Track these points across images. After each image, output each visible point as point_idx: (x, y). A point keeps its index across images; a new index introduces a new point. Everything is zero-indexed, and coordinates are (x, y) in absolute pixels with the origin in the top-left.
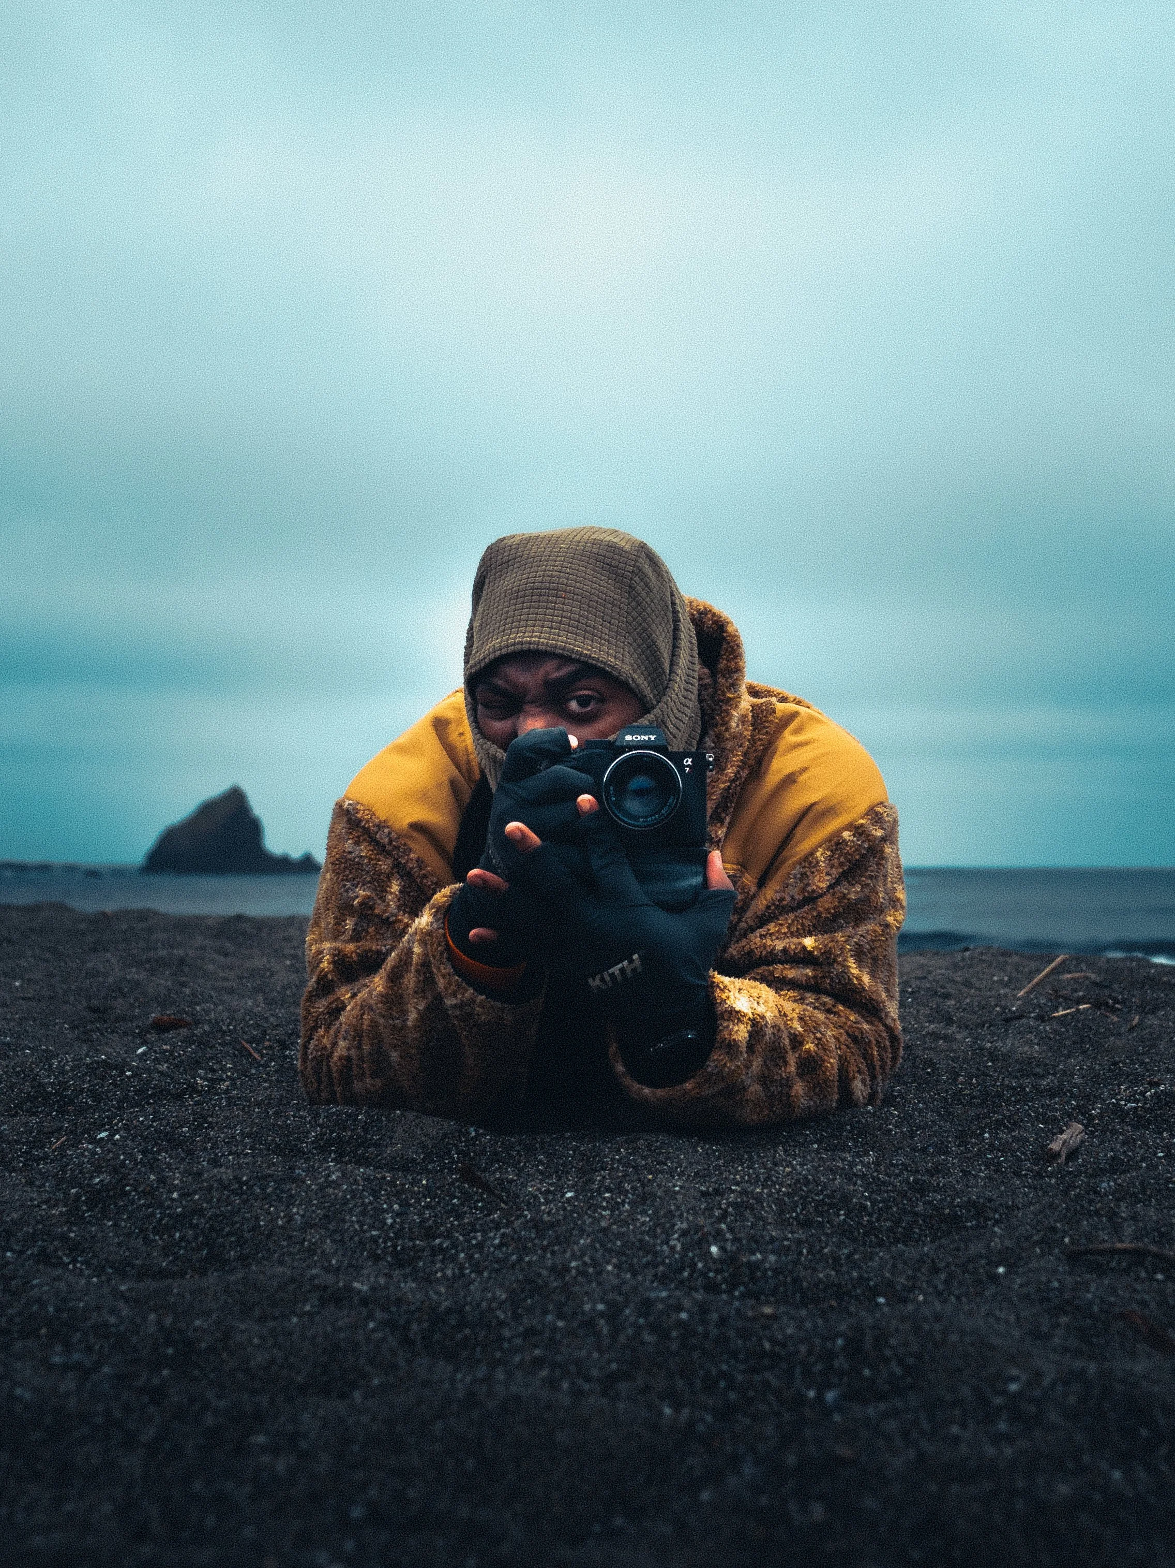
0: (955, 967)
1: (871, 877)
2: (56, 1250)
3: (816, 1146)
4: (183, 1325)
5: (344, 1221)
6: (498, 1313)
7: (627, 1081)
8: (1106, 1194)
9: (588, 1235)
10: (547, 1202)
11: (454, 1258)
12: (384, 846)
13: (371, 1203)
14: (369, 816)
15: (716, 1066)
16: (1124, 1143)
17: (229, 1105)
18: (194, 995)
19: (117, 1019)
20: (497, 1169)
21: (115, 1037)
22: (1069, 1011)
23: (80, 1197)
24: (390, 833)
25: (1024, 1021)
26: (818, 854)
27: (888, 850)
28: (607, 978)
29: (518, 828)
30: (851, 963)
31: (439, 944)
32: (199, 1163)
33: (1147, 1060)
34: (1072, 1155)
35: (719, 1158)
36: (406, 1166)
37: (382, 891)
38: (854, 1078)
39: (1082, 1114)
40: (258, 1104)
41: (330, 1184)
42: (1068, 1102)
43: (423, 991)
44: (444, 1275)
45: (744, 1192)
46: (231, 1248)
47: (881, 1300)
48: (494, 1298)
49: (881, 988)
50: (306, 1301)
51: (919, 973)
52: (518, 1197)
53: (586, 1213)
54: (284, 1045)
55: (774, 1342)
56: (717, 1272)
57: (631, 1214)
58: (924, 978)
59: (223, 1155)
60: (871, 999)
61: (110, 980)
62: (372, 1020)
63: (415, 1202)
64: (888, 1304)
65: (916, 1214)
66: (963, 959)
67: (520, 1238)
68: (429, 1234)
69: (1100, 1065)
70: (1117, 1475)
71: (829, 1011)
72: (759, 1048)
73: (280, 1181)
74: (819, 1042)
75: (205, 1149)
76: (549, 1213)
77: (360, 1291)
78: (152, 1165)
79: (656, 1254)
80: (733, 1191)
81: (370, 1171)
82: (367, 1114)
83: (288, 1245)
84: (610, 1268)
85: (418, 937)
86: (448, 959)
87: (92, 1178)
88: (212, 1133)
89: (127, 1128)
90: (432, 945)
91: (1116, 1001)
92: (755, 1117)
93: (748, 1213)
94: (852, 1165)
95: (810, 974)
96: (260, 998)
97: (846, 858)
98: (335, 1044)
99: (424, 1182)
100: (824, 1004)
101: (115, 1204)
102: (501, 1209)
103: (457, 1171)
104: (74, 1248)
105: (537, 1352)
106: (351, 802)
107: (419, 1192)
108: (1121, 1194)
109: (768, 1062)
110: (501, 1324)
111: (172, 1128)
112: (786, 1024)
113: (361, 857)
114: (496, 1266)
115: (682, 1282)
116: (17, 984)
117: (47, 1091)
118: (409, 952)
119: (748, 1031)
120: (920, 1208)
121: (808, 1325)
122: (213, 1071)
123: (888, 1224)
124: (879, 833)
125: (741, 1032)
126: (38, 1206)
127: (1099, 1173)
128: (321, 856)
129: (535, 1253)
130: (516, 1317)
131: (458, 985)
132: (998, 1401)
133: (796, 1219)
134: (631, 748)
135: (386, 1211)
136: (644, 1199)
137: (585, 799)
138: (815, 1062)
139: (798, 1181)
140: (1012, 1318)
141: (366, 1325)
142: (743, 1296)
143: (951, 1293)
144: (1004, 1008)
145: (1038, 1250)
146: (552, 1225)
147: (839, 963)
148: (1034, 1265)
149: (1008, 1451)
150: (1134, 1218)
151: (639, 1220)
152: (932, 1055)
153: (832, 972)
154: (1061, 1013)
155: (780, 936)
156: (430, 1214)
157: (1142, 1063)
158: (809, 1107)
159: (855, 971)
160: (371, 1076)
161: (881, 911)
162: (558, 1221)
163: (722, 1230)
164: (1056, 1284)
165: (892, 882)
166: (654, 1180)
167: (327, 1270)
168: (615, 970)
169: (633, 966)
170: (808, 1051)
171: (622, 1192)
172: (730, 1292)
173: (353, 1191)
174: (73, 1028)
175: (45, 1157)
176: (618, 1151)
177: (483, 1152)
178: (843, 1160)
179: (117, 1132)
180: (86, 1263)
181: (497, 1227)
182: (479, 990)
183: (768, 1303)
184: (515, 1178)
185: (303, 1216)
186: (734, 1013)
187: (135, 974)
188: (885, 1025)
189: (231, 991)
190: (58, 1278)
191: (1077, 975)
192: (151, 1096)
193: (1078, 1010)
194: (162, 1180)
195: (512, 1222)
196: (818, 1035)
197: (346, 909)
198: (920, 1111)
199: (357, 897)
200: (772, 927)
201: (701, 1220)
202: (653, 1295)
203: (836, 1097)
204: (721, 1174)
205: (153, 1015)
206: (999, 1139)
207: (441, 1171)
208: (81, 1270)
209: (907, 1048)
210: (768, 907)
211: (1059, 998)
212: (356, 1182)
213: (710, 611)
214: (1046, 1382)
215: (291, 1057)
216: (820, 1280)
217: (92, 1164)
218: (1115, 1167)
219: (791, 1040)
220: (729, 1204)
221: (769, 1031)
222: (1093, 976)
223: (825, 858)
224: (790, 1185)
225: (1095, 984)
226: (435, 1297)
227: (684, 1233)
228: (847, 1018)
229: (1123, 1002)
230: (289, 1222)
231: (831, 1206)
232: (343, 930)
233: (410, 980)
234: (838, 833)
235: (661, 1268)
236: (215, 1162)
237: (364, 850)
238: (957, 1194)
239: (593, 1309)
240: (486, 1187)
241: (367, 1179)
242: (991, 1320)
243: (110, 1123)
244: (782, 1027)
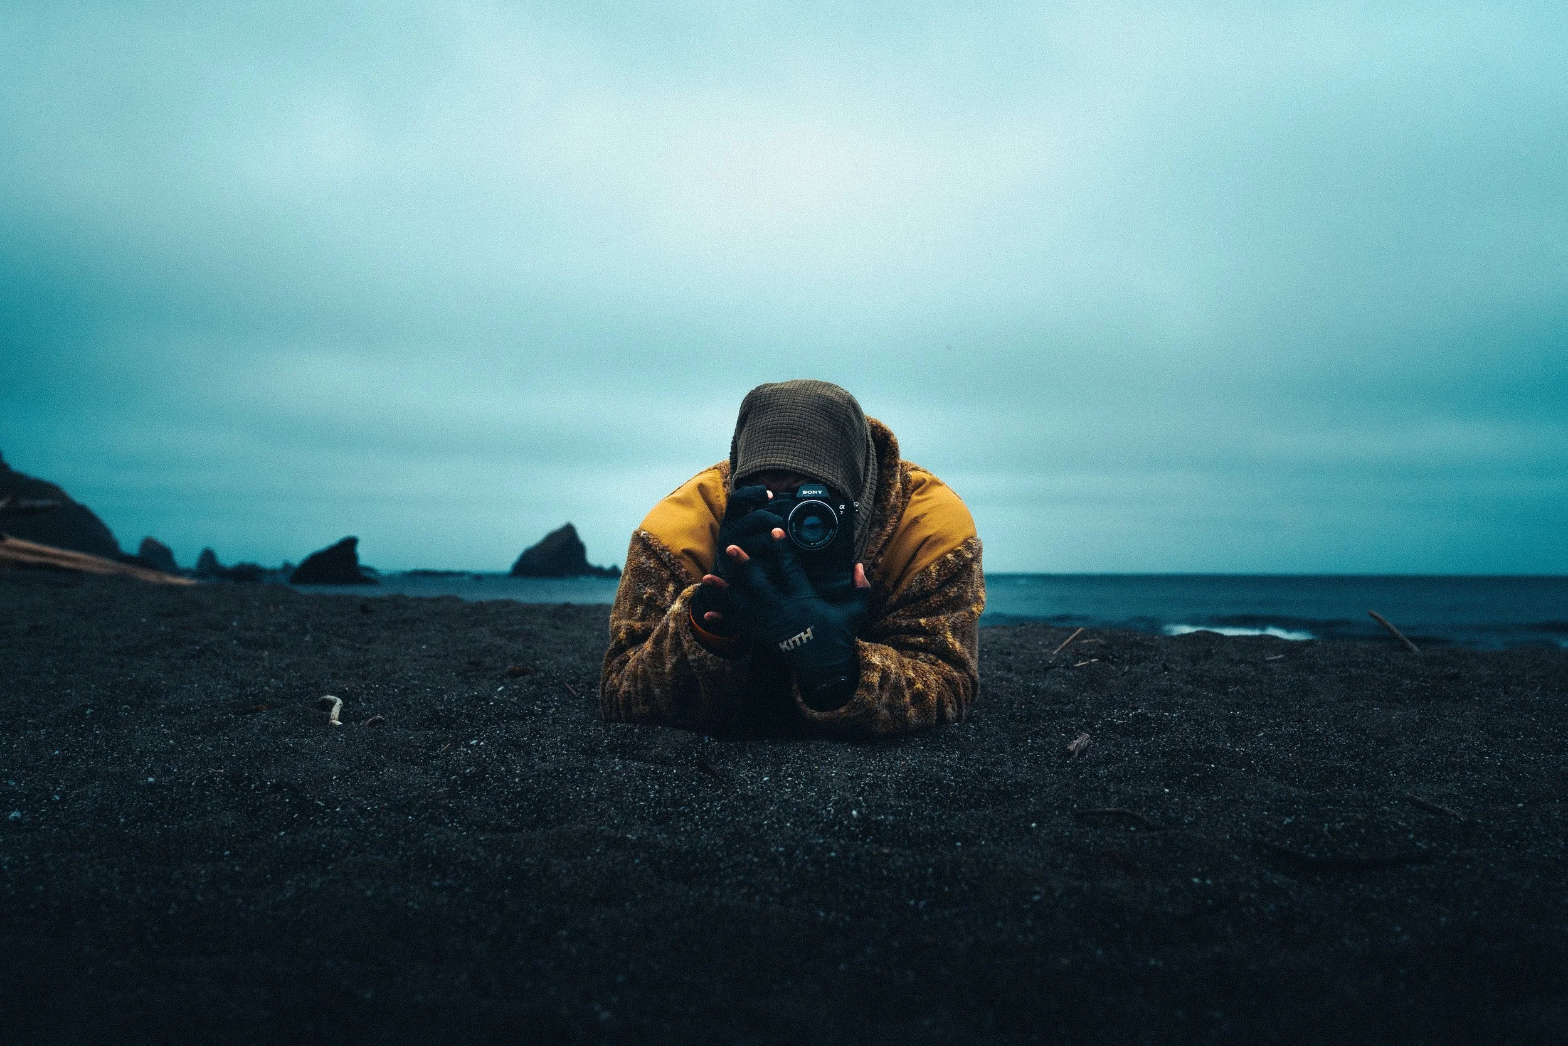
0: (1015, 635)
1: (964, 583)
2: (440, 815)
3: (922, 748)
4: (518, 862)
5: (622, 795)
6: (718, 853)
7: (804, 707)
8: (1102, 777)
9: (776, 805)
10: (752, 783)
11: (692, 819)
12: (665, 563)
13: (640, 784)
14: (657, 543)
15: (859, 699)
16: (1114, 745)
17: (554, 723)
18: (535, 654)
19: (487, 670)
20: (721, 763)
21: (485, 681)
22: (1084, 663)
23: (457, 781)
24: (669, 555)
25: (1056, 669)
26: (932, 568)
27: (975, 567)
28: (791, 643)
29: (735, 549)
30: (949, 635)
31: (685, 621)
32: (533, 759)
33: (1131, 694)
34: (1082, 752)
35: (861, 756)
36: (665, 762)
37: (662, 590)
38: (947, 706)
39: (1089, 728)
40: (572, 723)
41: (614, 772)
42: (1081, 720)
43: (675, 651)
44: (685, 829)
45: (875, 777)
46: (552, 814)
47: (959, 844)
48: (715, 844)
49: (966, 651)
50: (597, 846)
51: (993, 639)
52: (734, 780)
53: (775, 790)
54: (591, 685)
55: (889, 870)
56: (857, 827)
57: (804, 790)
58: (995, 642)
59: (549, 754)
60: (960, 658)
61: (483, 645)
62: (644, 669)
63: (669, 784)
64: (962, 847)
65: (983, 790)
66: (1021, 631)
67: (733, 806)
68: (676, 803)
69: (1102, 696)
70: (1099, 952)
71: (933, 664)
72: (887, 687)
73: (583, 771)
74: (925, 684)
75: (537, 751)
76: (752, 791)
77: (631, 840)
78: (503, 761)
79: (818, 815)
80: (868, 776)
81: (641, 764)
82: (640, 729)
83: (588, 811)
84: (788, 825)
85: (672, 617)
86: (691, 631)
87: (465, 769)
88: (542, 741)
89: (488, 738)
90: (681, 621)
91: (1114, 657)
92: (884, 730)
93: (877, 790)
94: (944, 759)
95: (922, 641)
96: (577, 656)
97: (948, 570)
98: (621, 683)
99: (675, 771)
100: (930, 659)
101: (479, 786)
102: (723, 788)
103: (697, 764)
104: (452, 813)
105: (741, 877)
106: (645, 532)
107: (671, 778)
108: (1112, 777)
109: (893, 695)
110: (720, 860)
111: (517, 737)
112: (904, 672)
113: (651, 568)
114: (718, 823)
115: (834, 833)
116: (424, 647)
117: (439, 715)
118: (667, 626)
119: (879, 677)
120: (986, 786)
121: (911, 860)
122: (546, 701)
123: (965, 797)
124: (970, 556)
125: (875, 678)
126: (430, 787)
127: (1098, 764)
128: (622, 567)
129: (743, 815)
130: (729, 856)
131: (697, 647)
132: (1026, 906)
133: (908, 793)
134: (806, 499)
135: (650, 789)
136: (812, 781)
137: (777, 531)
138: (923, 696)
139: (909, 770)
140: (1039, 855)
141: (634, 861)
142: (872, 841)
143: (1001, 840)
144: (1044, 661)
145: (1057, 812)
146: (753, 798)
147: (941, 635)
148: (1054, 822)
149: (1032, 938)
150: (1118, 792)
151: (809, 794)
152: (997, 691)
153: (936, 640)
154: (1080, 664)
155: (904, 617)
156: (678, 791)
157: (1128, 695)
158: (918, 724)
159: (951, 640)
160: (643, 704)
161: (969, 604)
162: (757, 796)
163: (860, 800)
164: (1067, 834)
165: (977, 587)
166: (819, 769)
167: (611, 827)
168: (796, 638)
169: (807, 635)
170: (918, 689)
171: (799, 777)
172: (863, 840)
173: (629, 777)
174: (458, 675)
175: (437, 757)
176: (797, 752)
177: (713, 752)
178: (939, 756)
179: (482, 740)
180: (460, 823)
181: (720, 798)
182: (709, 650)
183: (887, 846)
184: (732, 768)
185: (597, 793)
186: (871, 665)
187: (500, 641)
188: (968, 674)
189: (559, 652)
190: (440, 833)
191: (1091, 640)
192: (505, 718)
193: (1091, 662)
194: (509, 771)
195: (729, 796)
196: (924, 679)
197: (637, 600)
198: (988, 725)
199: (646, 593)
200: (901, 612)
201: (848, 794)
202: (814, 842)
203: (935, 717)
204: (861, 765)
205: (509, 666)
206: (1037, 743)
207: (687, 764)
208: (457, 827)
209: (982, 686)
210: (898, 600)
211: (1079, 655)
212: (632, 771)
213: (880, 426)
214: (1057, 895)
215: (594, 692)
216: (920, 832)
217: (465, 761)
218: (1109, 760)
219: (907, 682)
220: (865, 784)
221: (893, 676)
222: (1101, 641)
223: (936, 570)
224: (904, 772)
225: (1101, 646)
226: (678, 843)
227: (836, 803)
228: (944, 669)
229: (1119, 657)
230: (588, 796)
231: (930, 785)
232: (635, 613)
233: (667, 644)
234: (944, 555)
235: (821, 825)
236: (543, 759)
237: (652, 563)
238: (1010, 778)
239: (777, 850)
240: (713, 774)
241: (640, 770)
242: (1026, 857)
243: (478, 735)
244: (901, 674)
